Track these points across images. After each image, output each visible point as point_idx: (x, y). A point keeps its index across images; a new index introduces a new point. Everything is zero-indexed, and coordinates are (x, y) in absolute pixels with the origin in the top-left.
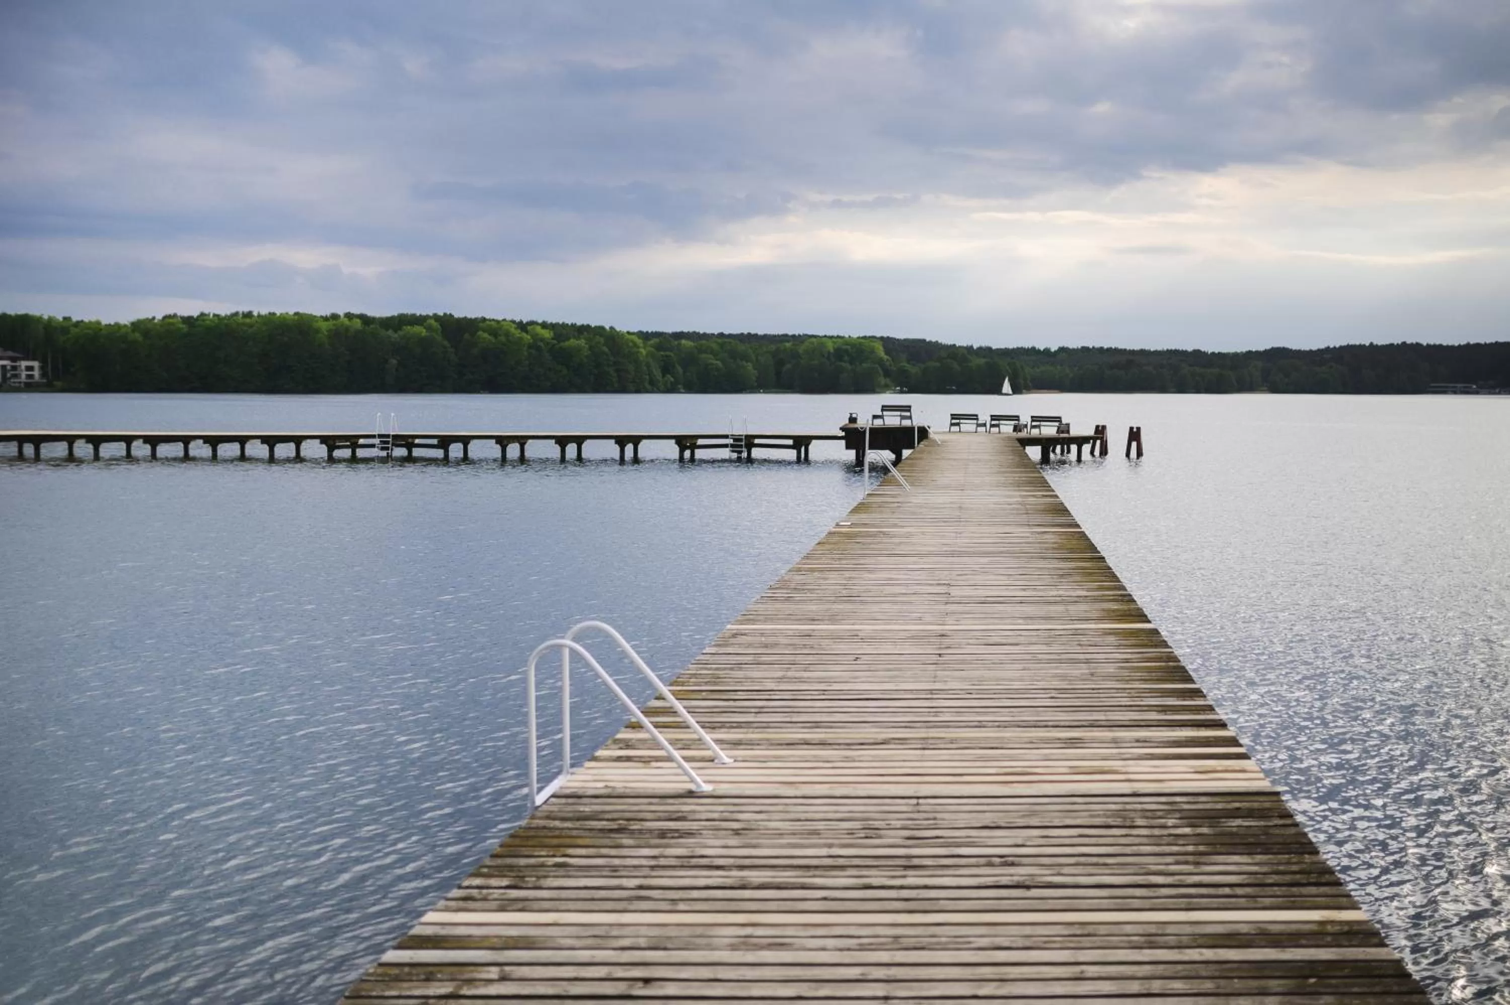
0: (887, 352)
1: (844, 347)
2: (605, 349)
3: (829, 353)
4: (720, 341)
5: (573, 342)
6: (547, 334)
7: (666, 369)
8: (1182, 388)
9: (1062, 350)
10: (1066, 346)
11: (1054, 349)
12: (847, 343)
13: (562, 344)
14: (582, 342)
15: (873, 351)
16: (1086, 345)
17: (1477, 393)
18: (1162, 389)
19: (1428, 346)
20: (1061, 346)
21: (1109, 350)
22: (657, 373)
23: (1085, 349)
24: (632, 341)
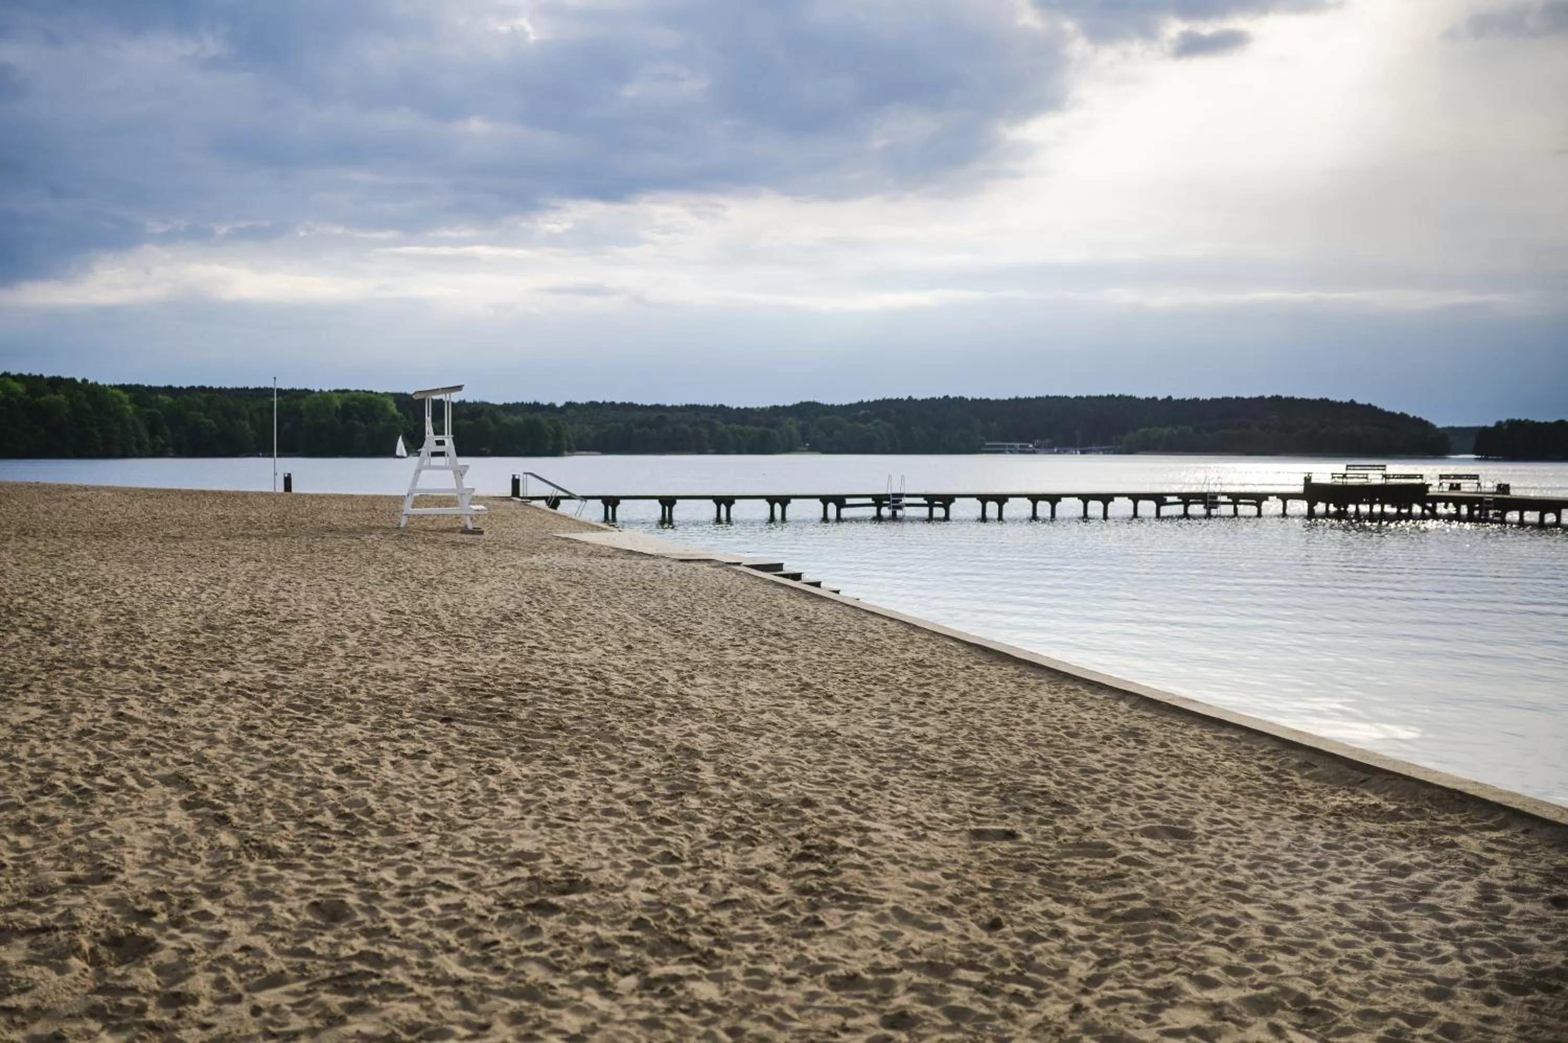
0: (399, 408)
1: (351, 403)
2: (88, 406)
3: (337, 409)
4: (204, 395)
5: (51, 397)
6: (19, 388)
7: (153, 430)
8: (721, 449)
9: (569, 405)
10: (573, 400)
11: (559, 404)
12: (354, 399)
13: (37, 400)
14: (61, 397)
15: (384, 408)
16: (594, 399)
17: (1034, 452)
18: (700, 450)
19: (974, 400)
20: (568, 400)
21: (623, 405)
22: (145, 435)
23: (593, 405)
24: (117, 396)
